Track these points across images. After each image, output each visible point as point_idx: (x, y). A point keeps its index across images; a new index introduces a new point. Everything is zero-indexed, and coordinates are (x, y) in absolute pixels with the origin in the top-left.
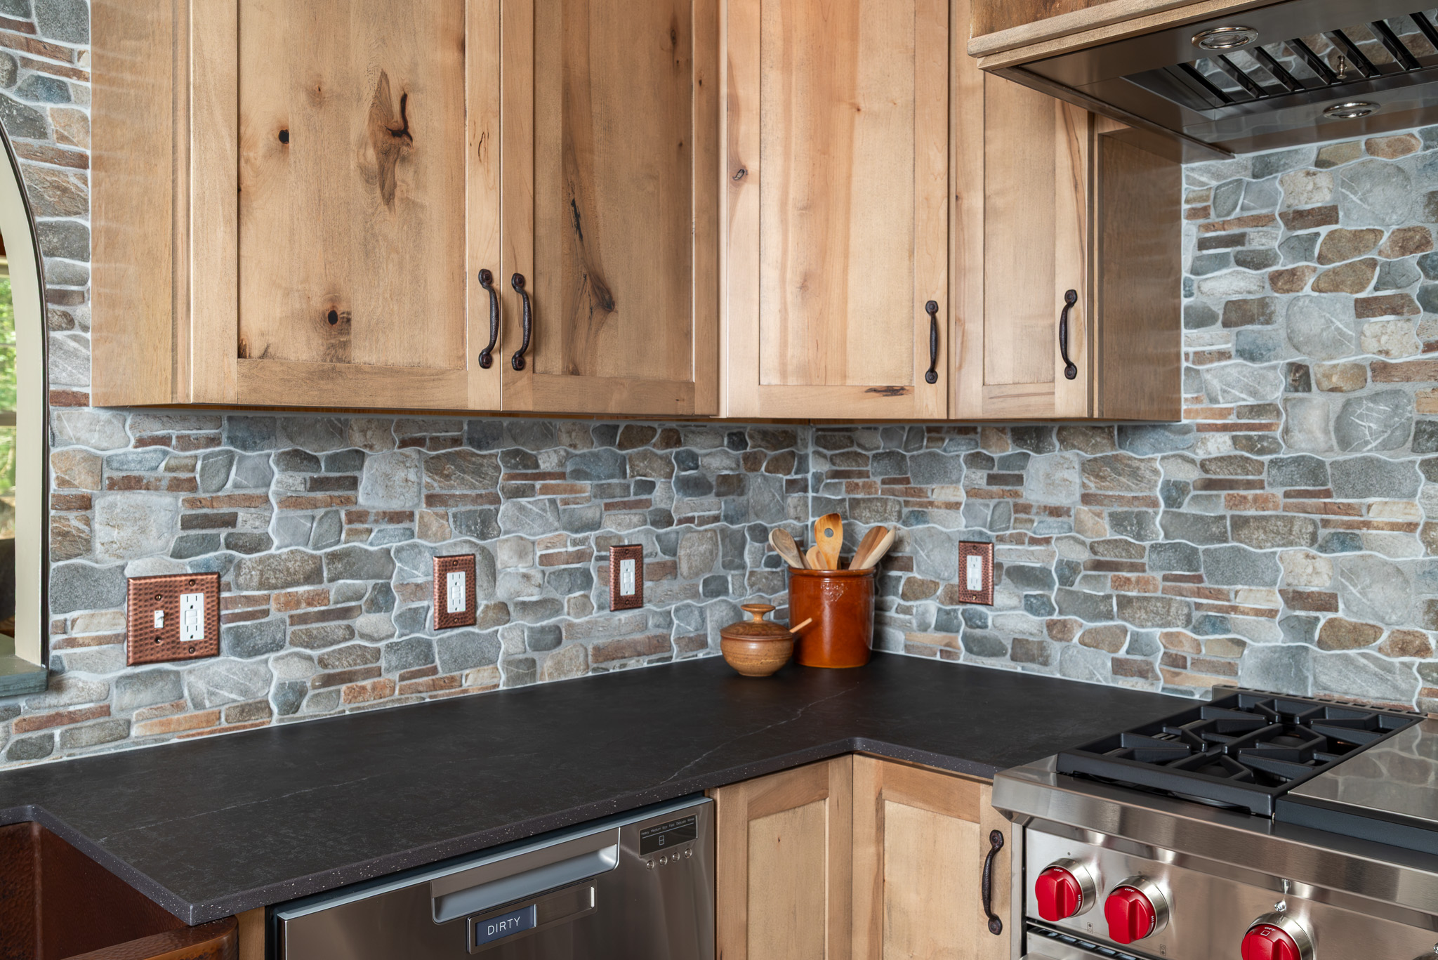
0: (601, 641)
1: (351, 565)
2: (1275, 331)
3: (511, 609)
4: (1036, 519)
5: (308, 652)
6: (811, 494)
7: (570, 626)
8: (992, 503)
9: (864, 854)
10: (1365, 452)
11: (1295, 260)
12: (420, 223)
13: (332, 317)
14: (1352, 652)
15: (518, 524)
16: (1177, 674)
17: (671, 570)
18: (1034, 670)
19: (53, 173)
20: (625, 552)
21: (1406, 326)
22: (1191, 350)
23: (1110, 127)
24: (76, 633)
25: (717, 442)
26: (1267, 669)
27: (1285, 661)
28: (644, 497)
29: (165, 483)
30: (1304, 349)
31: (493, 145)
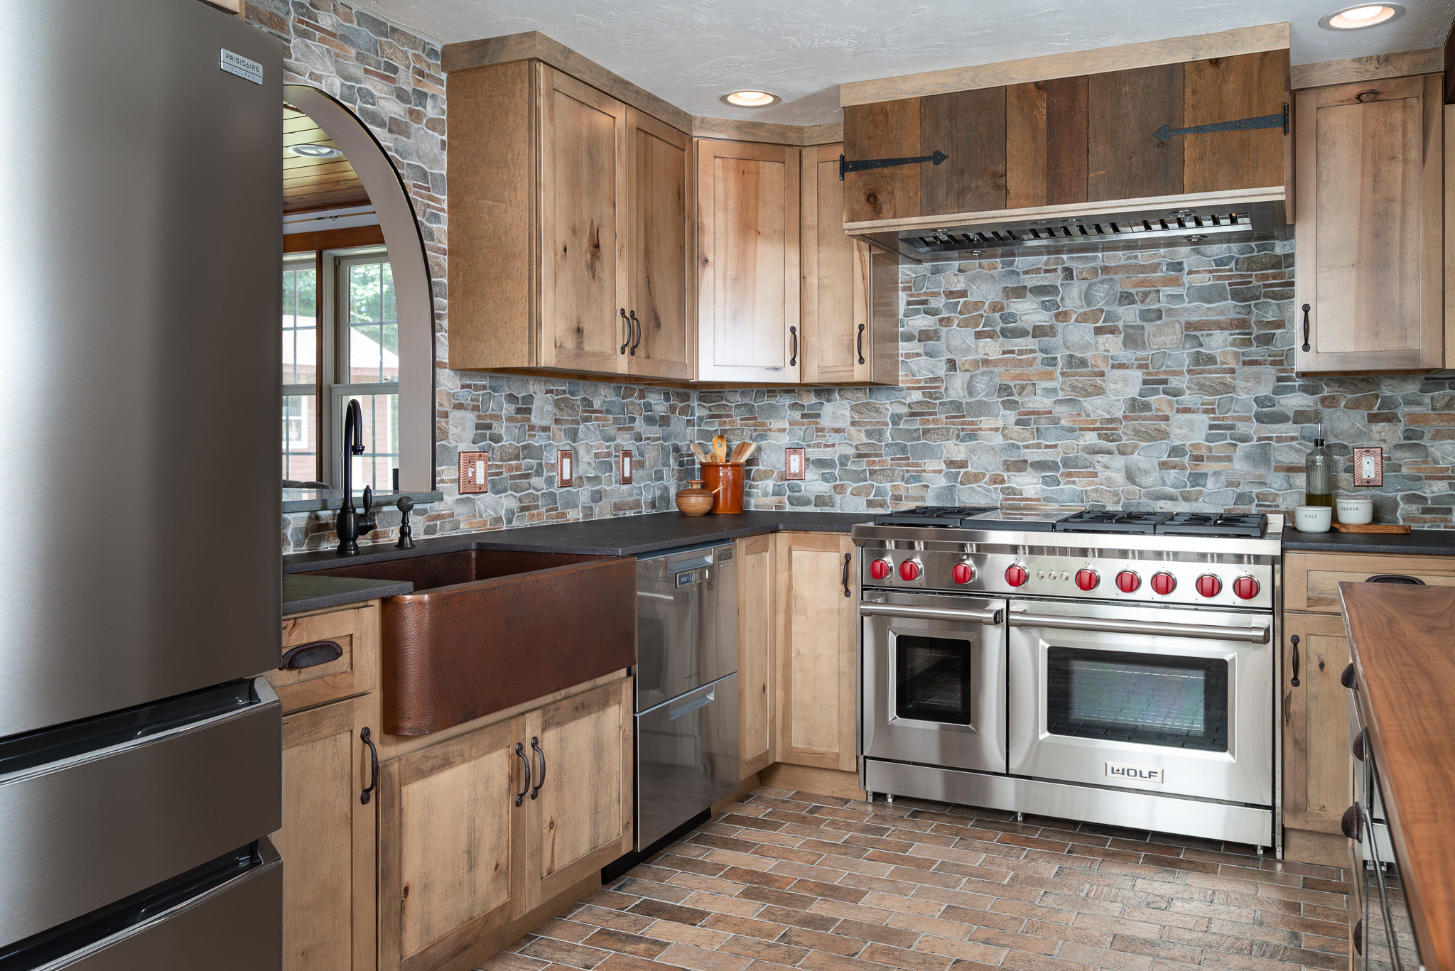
0: (617, 500)
1: (529, 452)
2: (941, 345)
3: (584, 480)
4: (828, 435)
5: (515, 494)
6: (696, 428)
7: (605, 490)
8: (804, 428)
9: (782, 578)
10: (979, 398)
11: (950, 313)
12: (603, 288)
13: (578, 330)
14: (974, 485)
15: (586, 436)
16: (898, 504)
17: (641, 464)
18: (827, 510)
19: (436, 258)
20: (627, 453)
21: (995, 343)
22: (904, 352)
23: (877, 252)
24: (444, 477)
25: (659, 398)
26: (938, 497)
27: (947, 492)
28: (632, 425)
29: (470, 407)
30: (954, 352)
31: (626, 250)
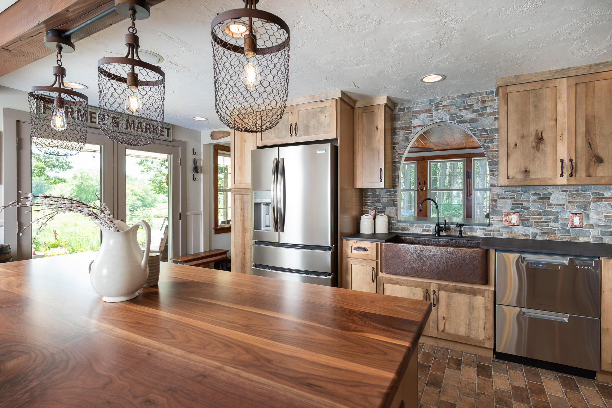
1: (549, 213)
3: (594, 226)
5: (538, 228)
12: (546, 154)
13: (526, 171)
15: (597, 208)
19: (491, 154)
24: (494, 219)
29: (509, 198)
31: (564, 136)
